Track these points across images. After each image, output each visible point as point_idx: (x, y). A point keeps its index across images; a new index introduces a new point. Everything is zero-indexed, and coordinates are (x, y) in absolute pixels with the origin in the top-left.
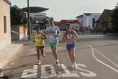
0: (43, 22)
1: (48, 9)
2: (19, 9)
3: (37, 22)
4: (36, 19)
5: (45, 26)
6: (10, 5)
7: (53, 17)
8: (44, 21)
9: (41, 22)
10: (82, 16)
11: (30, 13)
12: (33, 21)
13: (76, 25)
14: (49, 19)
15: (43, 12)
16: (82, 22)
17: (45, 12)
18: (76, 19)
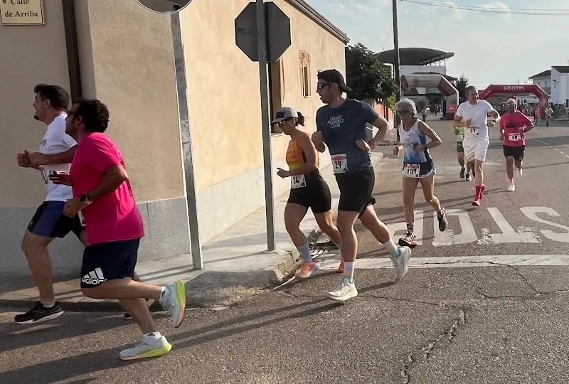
0: (438, 91)
1: (452, 55)
2: (370, 53)
3: (421, 91)
4: (417, 83)
5: (445, 102)
6: (345, 42)
7: (466, 77)
8: (440, 87)
9: (432, 91)
10: (546, 74)
11: (400, 67)
12: (409, 89)
13: (532, 99)
14: (455, 82)
15: (437, 64)
16: (549, 90)
17: (443, 62)
18: (531, 82)
